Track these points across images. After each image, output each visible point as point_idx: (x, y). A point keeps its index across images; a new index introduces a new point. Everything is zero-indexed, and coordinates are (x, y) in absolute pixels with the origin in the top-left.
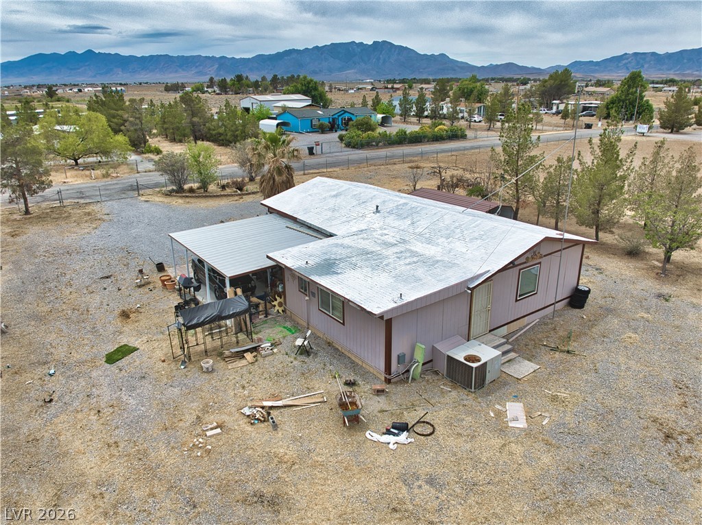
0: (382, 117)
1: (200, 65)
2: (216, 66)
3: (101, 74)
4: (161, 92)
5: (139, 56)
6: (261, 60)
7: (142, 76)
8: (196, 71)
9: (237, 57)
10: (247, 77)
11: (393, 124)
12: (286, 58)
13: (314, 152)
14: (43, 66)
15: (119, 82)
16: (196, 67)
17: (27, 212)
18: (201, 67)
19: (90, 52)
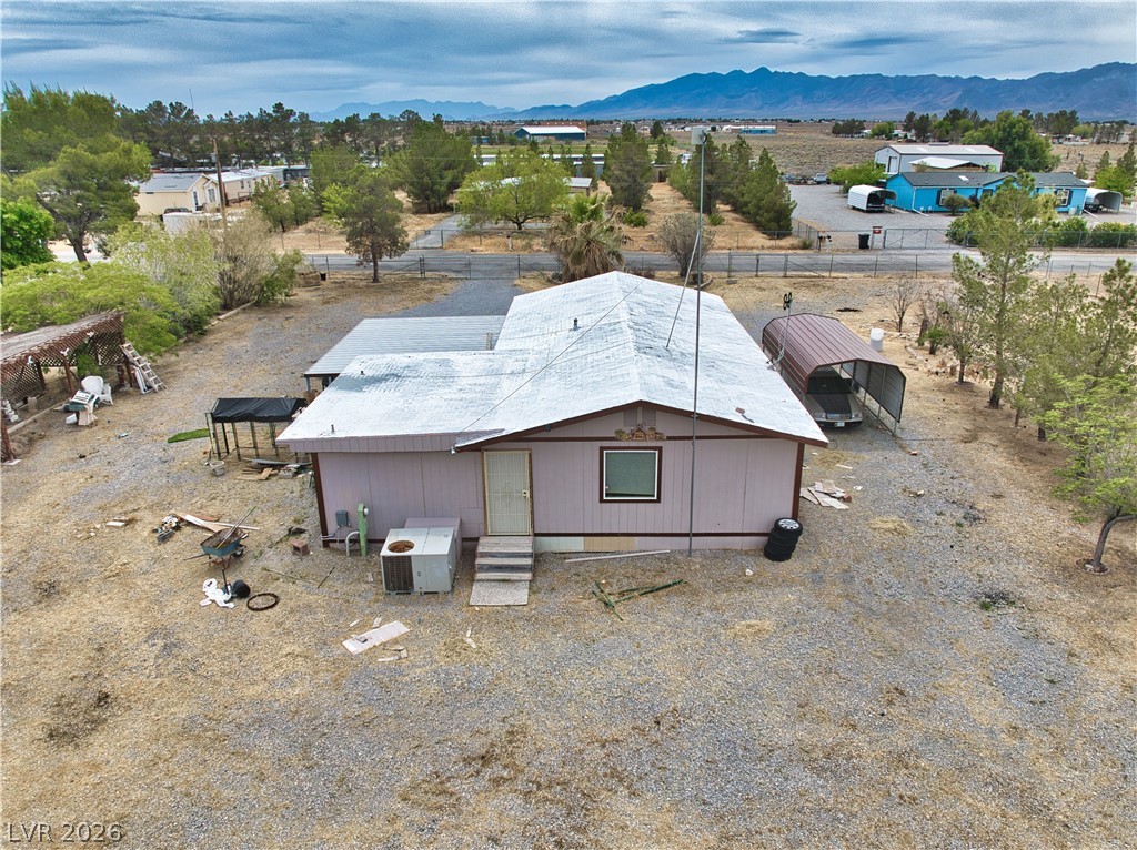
0: (1098, 196)
1: (930, 92)
2: (958, 94)
3: (771, 105)
4: (828, 134)
5: (833, 77)
6: (1047, 82)
7: (830, 109)
8: (923, 100)
9: (1001, 78)
10: (976, 112)
11: (1121, 210)
12: (1095, 79)
13: (869, 244)
14: (694, 92)
15: (785, 117)
16: (924, 95)
17: (376, 279)
18: (931, 96)
19: (763, 71)
